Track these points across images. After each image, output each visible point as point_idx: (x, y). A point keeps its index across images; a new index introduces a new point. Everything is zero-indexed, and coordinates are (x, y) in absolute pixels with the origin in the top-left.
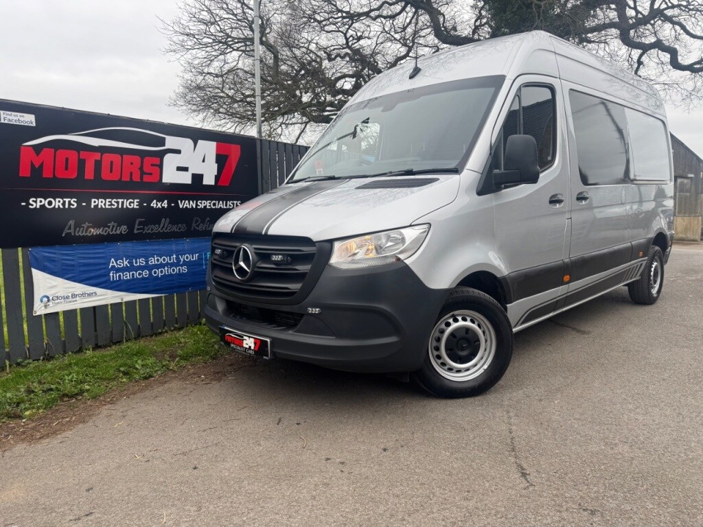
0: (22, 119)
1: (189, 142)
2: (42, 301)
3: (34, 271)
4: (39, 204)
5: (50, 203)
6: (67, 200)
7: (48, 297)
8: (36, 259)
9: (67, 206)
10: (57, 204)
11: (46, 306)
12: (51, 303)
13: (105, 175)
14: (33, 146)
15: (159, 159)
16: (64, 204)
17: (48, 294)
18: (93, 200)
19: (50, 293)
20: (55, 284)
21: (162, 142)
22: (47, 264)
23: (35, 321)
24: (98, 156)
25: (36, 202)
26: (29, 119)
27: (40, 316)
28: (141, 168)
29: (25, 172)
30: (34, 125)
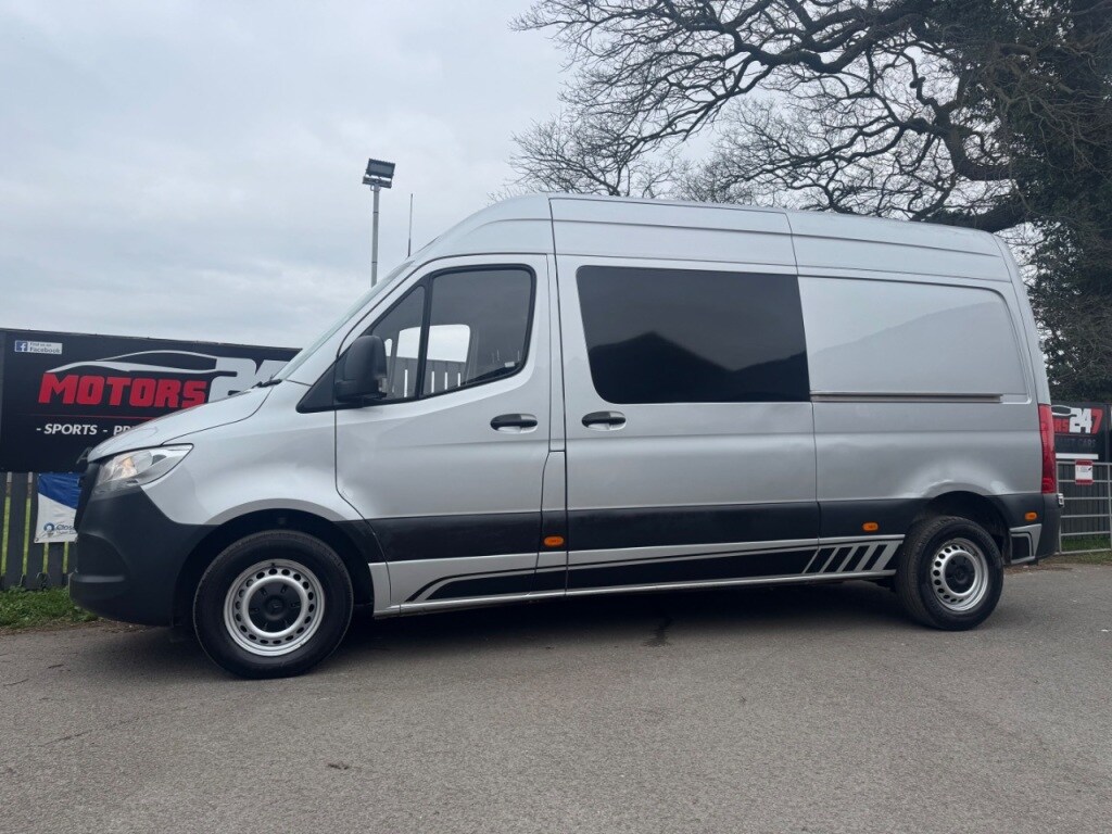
0: (48, 348)
1: (251, 363)
2: (45, 529)
3: (41, 497)
4: (55, 430)
5: (67, 429)
6: (86, 427)
7: (53, 526)
8: (45, 485)
9: (85, 433)
10: (75, 430)
11: (50, 535)
12: (55, 533)
13: (135, 401)
14: (56, 373)
15: (205, 383)
16: (82, 430)
17: (53, 522)
18: (116, 427)
19: (56, 522)
20: (61, 512)
21: (212, 364)
22: (57, 492)
23: (37, 548)
24: (127, 381)
25: (52, 428)
26: (56, 348)
27: (43, 544)
28: (180, 394)
29: (44, 398)
30: (60, 352)
